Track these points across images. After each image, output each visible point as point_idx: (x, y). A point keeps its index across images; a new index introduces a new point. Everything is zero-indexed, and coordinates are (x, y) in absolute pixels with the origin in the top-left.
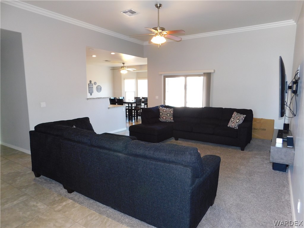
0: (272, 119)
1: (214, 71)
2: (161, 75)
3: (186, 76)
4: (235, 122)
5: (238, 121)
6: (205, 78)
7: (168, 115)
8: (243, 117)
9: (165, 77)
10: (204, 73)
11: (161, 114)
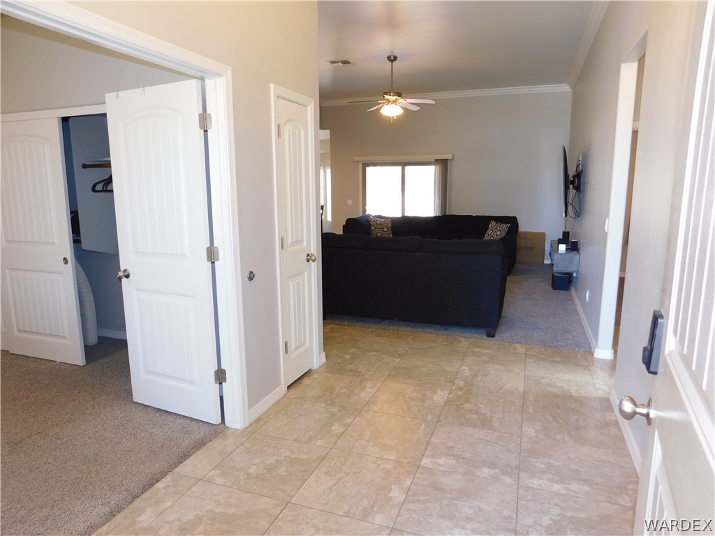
0: (542, 231)
1: (453, 155)
2: (358, 162)
3: (404, 164)
4: (495, 233)
5: (499, 233)
6: (438, 167)
7: (385, 229)
8: (505, 227)
9: (365, 165)
10: (437, 160)
11: (373, 228)
